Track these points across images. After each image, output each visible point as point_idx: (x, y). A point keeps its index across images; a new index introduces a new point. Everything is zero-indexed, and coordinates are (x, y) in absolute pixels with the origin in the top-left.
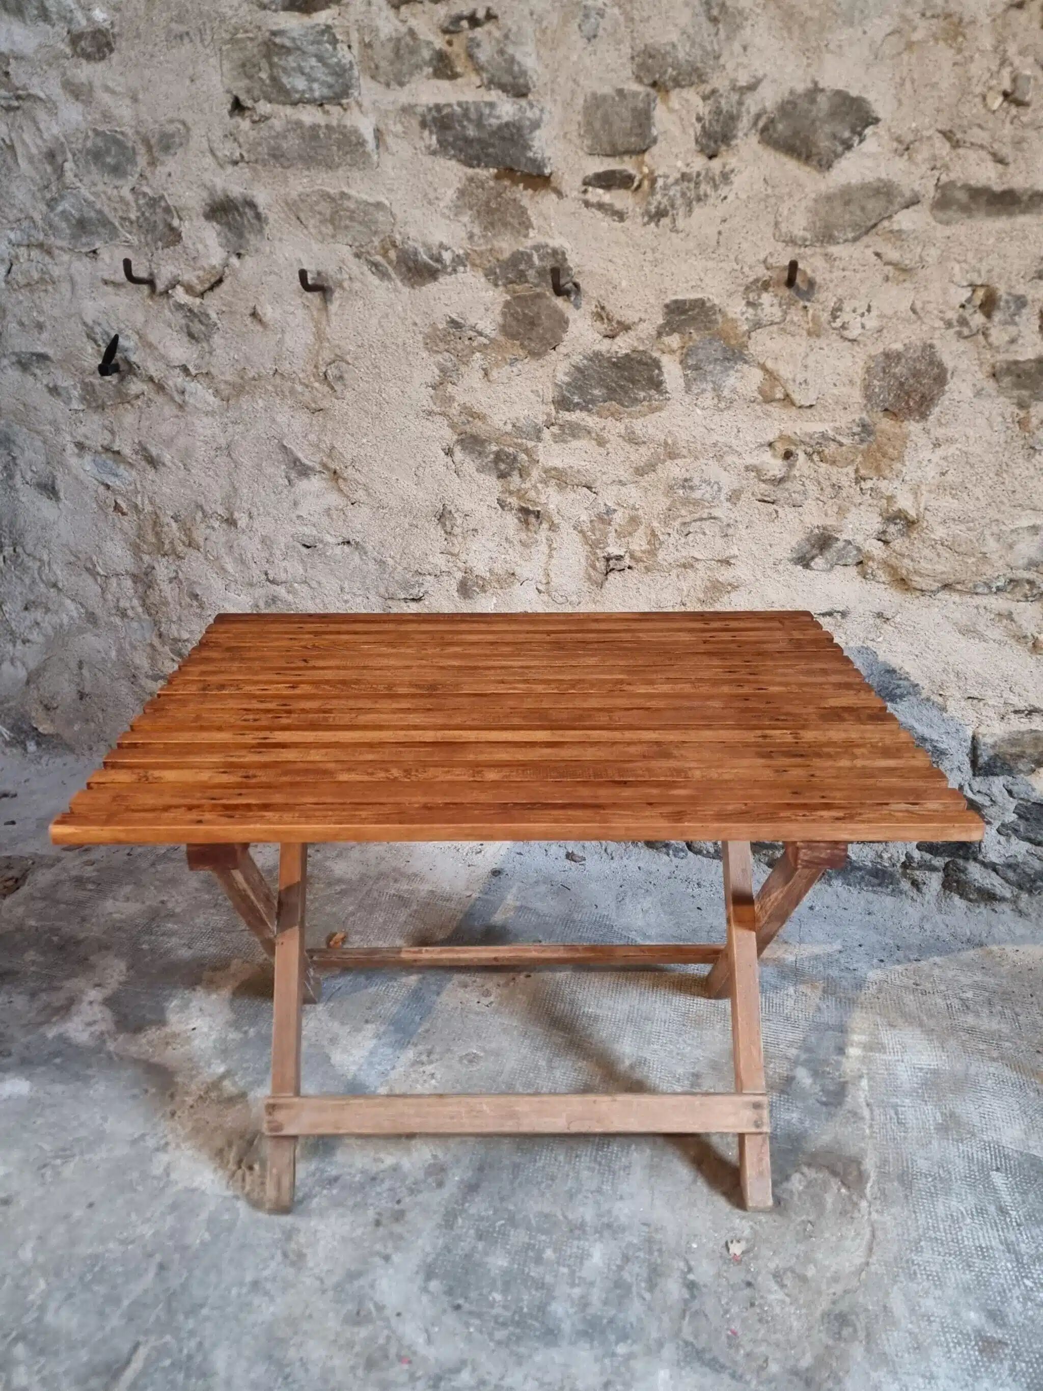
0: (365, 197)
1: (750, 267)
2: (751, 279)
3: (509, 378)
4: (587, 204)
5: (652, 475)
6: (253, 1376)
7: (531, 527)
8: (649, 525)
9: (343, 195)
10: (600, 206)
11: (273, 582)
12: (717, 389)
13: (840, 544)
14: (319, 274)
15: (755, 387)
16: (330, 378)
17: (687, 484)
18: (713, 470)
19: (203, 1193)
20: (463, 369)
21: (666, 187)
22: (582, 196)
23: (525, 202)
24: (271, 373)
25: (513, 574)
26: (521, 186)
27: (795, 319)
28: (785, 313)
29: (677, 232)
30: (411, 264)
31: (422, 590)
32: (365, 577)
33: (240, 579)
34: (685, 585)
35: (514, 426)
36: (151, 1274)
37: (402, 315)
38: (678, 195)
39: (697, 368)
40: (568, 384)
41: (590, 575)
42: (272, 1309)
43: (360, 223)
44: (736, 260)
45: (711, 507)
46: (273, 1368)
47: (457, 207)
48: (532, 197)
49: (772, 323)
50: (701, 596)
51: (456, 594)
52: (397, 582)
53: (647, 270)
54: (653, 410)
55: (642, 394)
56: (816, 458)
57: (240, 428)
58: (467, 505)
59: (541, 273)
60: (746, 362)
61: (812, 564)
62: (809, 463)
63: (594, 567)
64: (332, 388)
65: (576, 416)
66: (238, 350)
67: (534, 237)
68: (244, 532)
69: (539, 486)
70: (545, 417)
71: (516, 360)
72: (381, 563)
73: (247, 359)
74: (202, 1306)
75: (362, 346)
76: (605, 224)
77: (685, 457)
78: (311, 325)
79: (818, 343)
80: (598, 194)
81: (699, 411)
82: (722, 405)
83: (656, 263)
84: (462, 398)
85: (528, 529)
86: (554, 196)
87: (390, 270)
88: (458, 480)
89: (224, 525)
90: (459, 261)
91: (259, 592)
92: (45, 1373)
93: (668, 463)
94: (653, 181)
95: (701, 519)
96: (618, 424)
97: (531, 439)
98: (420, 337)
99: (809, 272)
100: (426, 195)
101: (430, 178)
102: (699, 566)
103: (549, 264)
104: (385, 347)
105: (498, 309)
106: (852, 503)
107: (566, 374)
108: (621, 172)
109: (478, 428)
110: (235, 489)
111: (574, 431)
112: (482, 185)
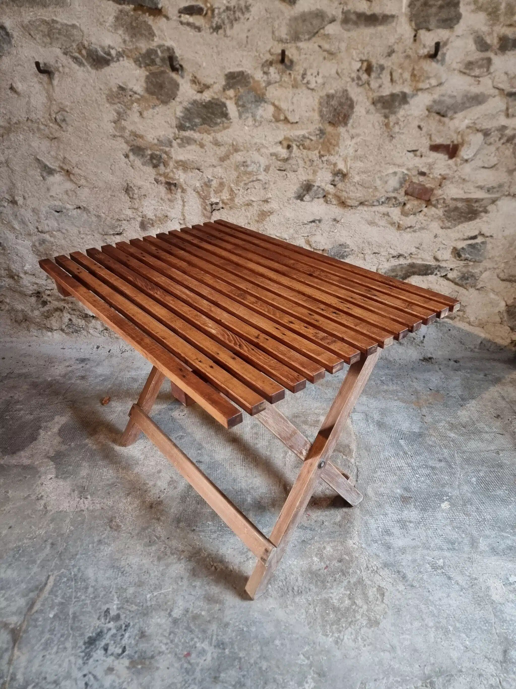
0: (65, 22)
1: (263, 54)
2: (264, 61)
3: (153, 116)
4: (182, 23)
5: (228, 161)
6: (107, 575)
7: (173, 192)
8: (229, 186)
9: (53, 21)
10: (188, 24)
11: (42, 232)
12: (254, 116)
13: (315, 188)
14: (45, 64)
15: (271, 115)
16: (58, 120)
17: (244, 164)
18: (256, 156)
19: (66, 512)
20: (129, 112)
21: (219, 14)
22: (178, 19)
23: (150, 23)
24: (25, 119)
25: (167, 216)
26: (147, 14)
27: (286, 79)
28: (281, 77)
29: (227, 37)
30: (95, 57)
31: (122, 229)
32: (91, 225)
33: (23, 233)
34: (249, 214)
35: (158, 140)
36: (48, 547)
37: (93, 85)
38: (226, 18)
39: (243, 106)
40: (183, 117)
41: (204, 213)
42: (110, 549)
43: (65, 36)
44: (257, 51)
45: (257, 175)
46: (115, 570)
47: (115, 26)
48: (153, 20)
49: (276, 82)
50: (257, 219)
51: (139, 229)
52: (108, 226)
53: (215, 57)
54: (225, 128)
55: (219, 121)
56: (301, 147)
57: (11, 151)
58: (140, 183)
59: (163, 60)
60: (266, 102)
61: (304, 199)
62: (299, 150)
63: (205, 209)
64: (60, 126)
65: (188, 133)
66: (5, 108)
67: (157, 41)
68: (22, 207)
69: (174, 170)
70: (173, 135)
71: (155, 106)
72: (98, 217)
73: (11, 113)
74: (76, 555)
75: (74, 102)
76: (191, 33)
77: (242, 151)
78: (44, 92)
79: (297, 91)
80: (186, 18)
81: (246, 128)
82: (257, 124)
83: (219, 53)
84: (131, 127)
85: (171, 193)
86: (164, 19)
87: (84, 61)
88: (133, 170)
89: (10, 205)
90: (120, 55)
91: (35, 238)
92: (6, 596)
93: (235, 154)
94: (213, 11)
95: (253, 181)
96: (209, 136)
97: (167, 147)
98: (104, 96)
99: (290, 56)
100: (98, 20)
101: (99, 11)
102: (254, 204)
103: (166, 55)
104: (86, 102)
105: (143, 79)
106: (319, 168)
107: (181, 112)
108: (197, 6)
109: (139, 142)
110: (14, 185)
111: (188, 141)
112: (127, 14)
